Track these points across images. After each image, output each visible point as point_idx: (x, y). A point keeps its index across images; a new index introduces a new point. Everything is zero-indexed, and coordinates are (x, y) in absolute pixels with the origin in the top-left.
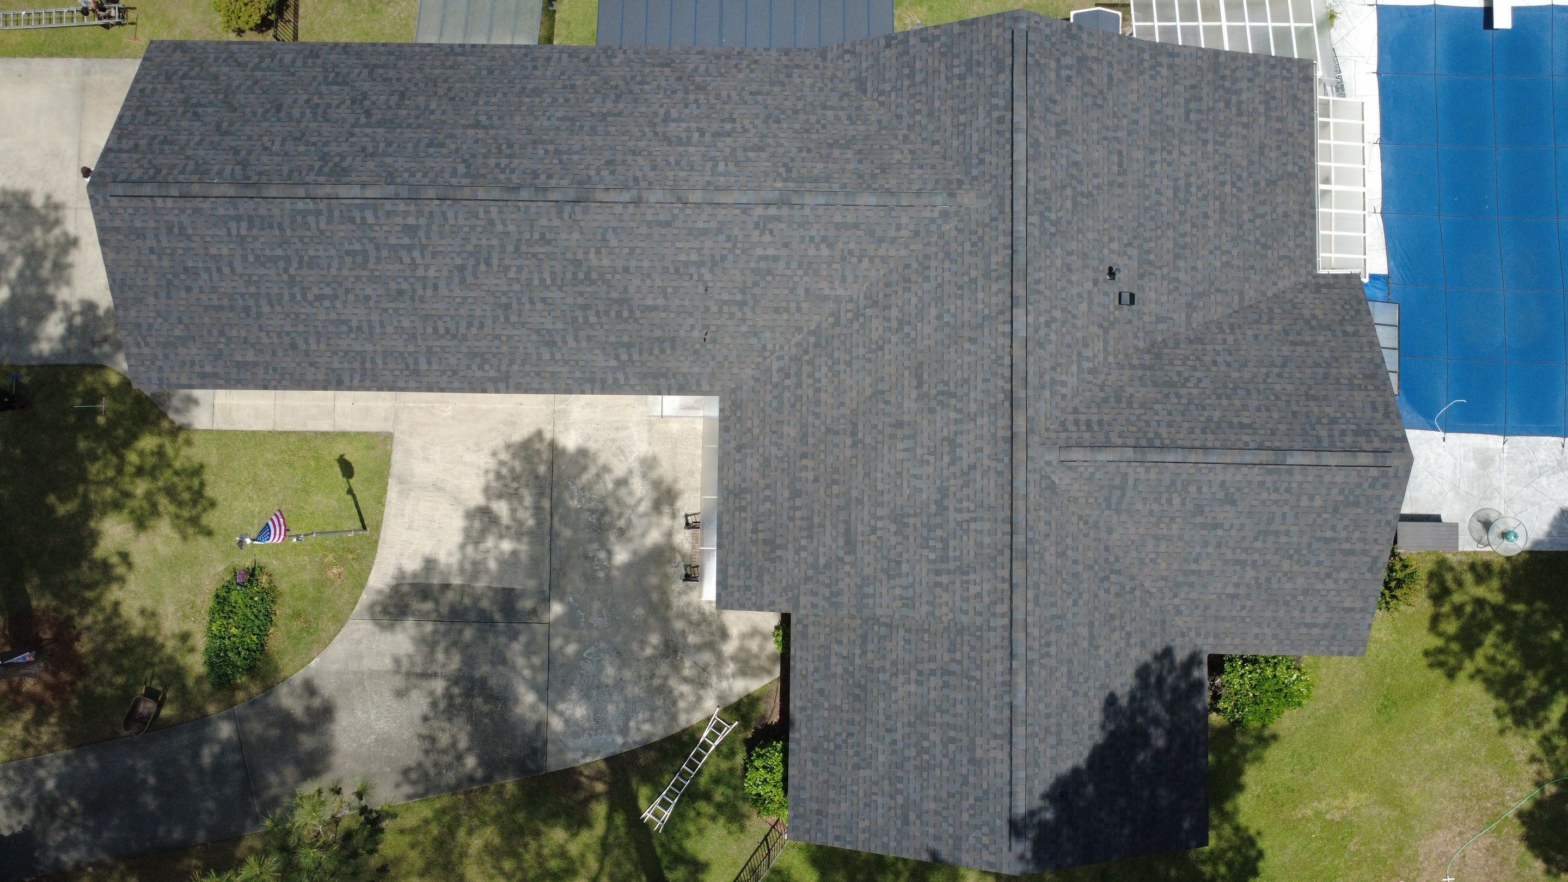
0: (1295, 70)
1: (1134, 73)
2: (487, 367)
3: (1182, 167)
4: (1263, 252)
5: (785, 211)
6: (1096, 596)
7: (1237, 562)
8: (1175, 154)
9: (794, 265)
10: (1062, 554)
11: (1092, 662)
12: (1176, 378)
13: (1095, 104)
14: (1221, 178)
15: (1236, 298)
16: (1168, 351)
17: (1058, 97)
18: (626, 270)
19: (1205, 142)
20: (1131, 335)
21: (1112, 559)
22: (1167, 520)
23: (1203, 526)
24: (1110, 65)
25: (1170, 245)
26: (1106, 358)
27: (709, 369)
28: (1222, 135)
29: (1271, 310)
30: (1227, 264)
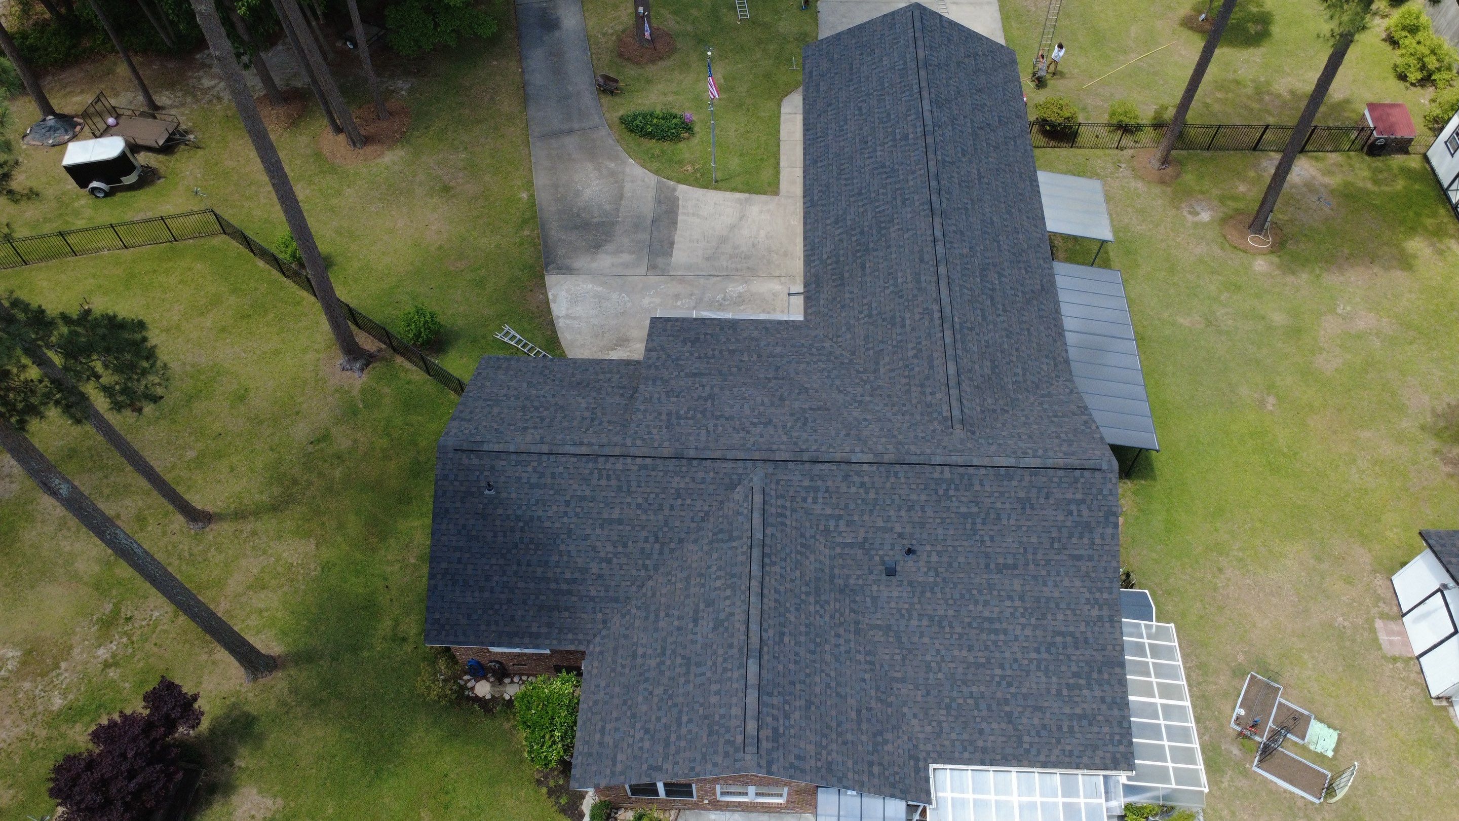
0: (1122, 749)
1: (1088, 583)
2: (820, 194)
3: (1011, 627)
4: (943, 705)
5: (938, 322)
6: (643, 529)
7: (664, 649)
8: (1023, 621)
9: (899, 338)
10: (678, 495)
11: (591, 521)
12: (823, 598)
13: (1053, 540)
14: (1007, 666)
15: (899, 675)
16: (847, 602)
17: (1052, 501)
18: (889, 247)
19: (1037, 650)
20: (859, 573)
21: (672, 545)
22: (703, 581)
23: (696, 611)
24: (1090, 558)
25: (941, 612)
26: (838, 544)
27: (822, 309)
28: (1047, 667)
29: (890, 705)
30: (929, 668)
